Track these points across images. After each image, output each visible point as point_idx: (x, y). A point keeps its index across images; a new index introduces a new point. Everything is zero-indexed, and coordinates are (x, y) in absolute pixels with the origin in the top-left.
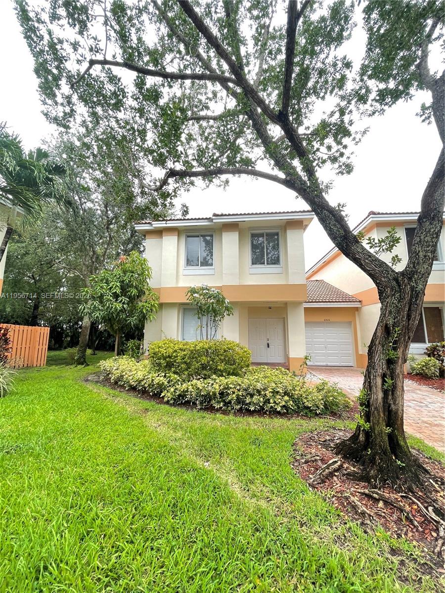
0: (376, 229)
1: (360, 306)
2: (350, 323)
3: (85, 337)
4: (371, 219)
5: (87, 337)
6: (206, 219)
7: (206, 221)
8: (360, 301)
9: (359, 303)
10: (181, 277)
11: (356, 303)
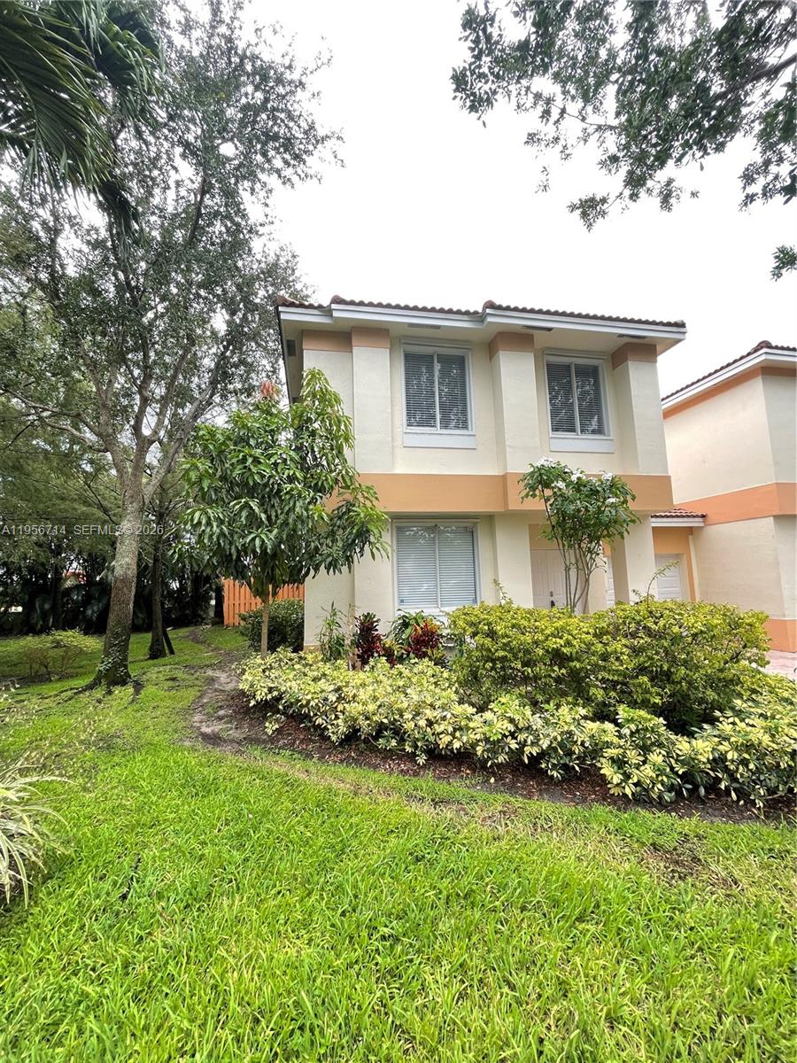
0: (760, 377)
1: (702, 525)
2: (678, 556)
3: (124, 605)
4: (763, 357)
5: (131, 606)
6: (467, 313)
7: (465, 318)
8: (703, 516)
9: (701, 520)
10: (400, 452)
11: (696, 519)
